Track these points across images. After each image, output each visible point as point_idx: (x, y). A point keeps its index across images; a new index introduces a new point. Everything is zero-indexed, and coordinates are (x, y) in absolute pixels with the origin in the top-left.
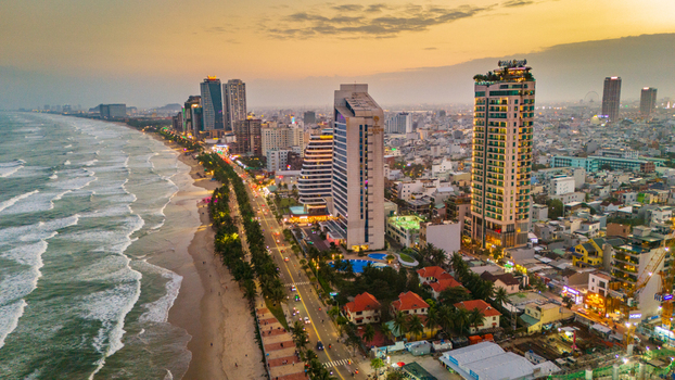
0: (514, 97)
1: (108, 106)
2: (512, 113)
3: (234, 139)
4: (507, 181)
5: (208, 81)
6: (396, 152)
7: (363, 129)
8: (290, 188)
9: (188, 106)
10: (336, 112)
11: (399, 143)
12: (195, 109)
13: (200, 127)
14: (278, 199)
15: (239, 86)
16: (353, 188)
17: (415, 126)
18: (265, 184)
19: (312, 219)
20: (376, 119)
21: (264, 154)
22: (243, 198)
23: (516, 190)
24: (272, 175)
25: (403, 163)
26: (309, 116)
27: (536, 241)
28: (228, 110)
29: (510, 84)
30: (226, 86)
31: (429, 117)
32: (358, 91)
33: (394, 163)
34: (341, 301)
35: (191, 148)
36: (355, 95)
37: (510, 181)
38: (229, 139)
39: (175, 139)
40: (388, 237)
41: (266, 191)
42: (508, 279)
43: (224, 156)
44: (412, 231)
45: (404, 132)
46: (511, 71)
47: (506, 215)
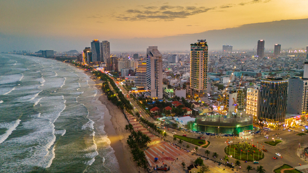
0: (201, 51)
1: (45, 51)
2: (201, 56)
3: (105, 65)
4: (200, 77)
5: (94, 41)
6: (170, 70)
7: (156, 61)
8: (131, 82)
9: (85, 51)
10: (147, 55)
11: (172, 67)
12: (89, 53)
13: (91, 60)
14: (127, 85)
15: (107, 44)
16: (153, 79)
18: (121, 81)
19: (139, 91)
20: (160, 57)
21: (119, 71)
22: (114, 85)
23: (203, 80)
24: (123, 78)
25: (173, 74)
26: (136, 56)
27: (209, 95)
28: (102, 53)
29: (200, 47)
30: (101, 43)
33: (168, 74)
34: (149, 110)
35: (88, 69)
36: (153, 50)
37: (201, 77)
38: (103, 65)
39: (80, 65)
40: (164, 95)
41: (122, 83)
42: (197, 103)
43: (103, 71)
44: (171, 93)
45: (175, 62)
46: (201, 43)
47: (200, 87)
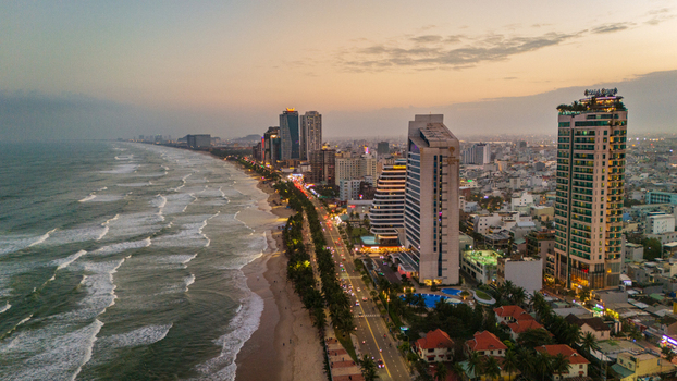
0: (602, 129)
1: (195, 136)
2: (601, 144)
3: (309, 168)
4: (595, 217)
5: (287, 113)
6: (472, 183)
7: (438, 159)
8: (362, 218)
9: (267, 136)
10: (410, 143)
11: (475, 175)
12: (274, 139)
13: (278, 156)
14: (350, 228)
15: (315, 118)
16: (427, 220)
17: (493, 157)
18: (337, 212)
19: (383, 250)
20: (452, 149)
21: (338, 183)
22: (316, 227)
23: (605, 228)
24: (344, 204)
25: (480, 195)
26: (383, 147)
27: (629, 283)
28: (304, 140)
29: (599, 115)
30: (303, 117)
31: (509, 149)
32: (433, 121)
33: (470, 195)
34: (412, 337)
35: (268, 178)
36: (430, 126)
37: (598, 217)
38: (304, 168)
39: (254, 168)
40: (463, 272)
41: (338, 220)
42: (597, 324)
43: (299, 185)
44: (489, 267)
45: (481, 163)
46: (599, 101)
47: (594, 254)
